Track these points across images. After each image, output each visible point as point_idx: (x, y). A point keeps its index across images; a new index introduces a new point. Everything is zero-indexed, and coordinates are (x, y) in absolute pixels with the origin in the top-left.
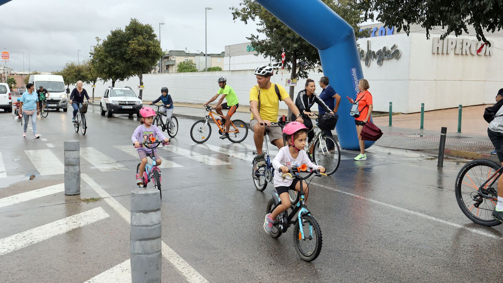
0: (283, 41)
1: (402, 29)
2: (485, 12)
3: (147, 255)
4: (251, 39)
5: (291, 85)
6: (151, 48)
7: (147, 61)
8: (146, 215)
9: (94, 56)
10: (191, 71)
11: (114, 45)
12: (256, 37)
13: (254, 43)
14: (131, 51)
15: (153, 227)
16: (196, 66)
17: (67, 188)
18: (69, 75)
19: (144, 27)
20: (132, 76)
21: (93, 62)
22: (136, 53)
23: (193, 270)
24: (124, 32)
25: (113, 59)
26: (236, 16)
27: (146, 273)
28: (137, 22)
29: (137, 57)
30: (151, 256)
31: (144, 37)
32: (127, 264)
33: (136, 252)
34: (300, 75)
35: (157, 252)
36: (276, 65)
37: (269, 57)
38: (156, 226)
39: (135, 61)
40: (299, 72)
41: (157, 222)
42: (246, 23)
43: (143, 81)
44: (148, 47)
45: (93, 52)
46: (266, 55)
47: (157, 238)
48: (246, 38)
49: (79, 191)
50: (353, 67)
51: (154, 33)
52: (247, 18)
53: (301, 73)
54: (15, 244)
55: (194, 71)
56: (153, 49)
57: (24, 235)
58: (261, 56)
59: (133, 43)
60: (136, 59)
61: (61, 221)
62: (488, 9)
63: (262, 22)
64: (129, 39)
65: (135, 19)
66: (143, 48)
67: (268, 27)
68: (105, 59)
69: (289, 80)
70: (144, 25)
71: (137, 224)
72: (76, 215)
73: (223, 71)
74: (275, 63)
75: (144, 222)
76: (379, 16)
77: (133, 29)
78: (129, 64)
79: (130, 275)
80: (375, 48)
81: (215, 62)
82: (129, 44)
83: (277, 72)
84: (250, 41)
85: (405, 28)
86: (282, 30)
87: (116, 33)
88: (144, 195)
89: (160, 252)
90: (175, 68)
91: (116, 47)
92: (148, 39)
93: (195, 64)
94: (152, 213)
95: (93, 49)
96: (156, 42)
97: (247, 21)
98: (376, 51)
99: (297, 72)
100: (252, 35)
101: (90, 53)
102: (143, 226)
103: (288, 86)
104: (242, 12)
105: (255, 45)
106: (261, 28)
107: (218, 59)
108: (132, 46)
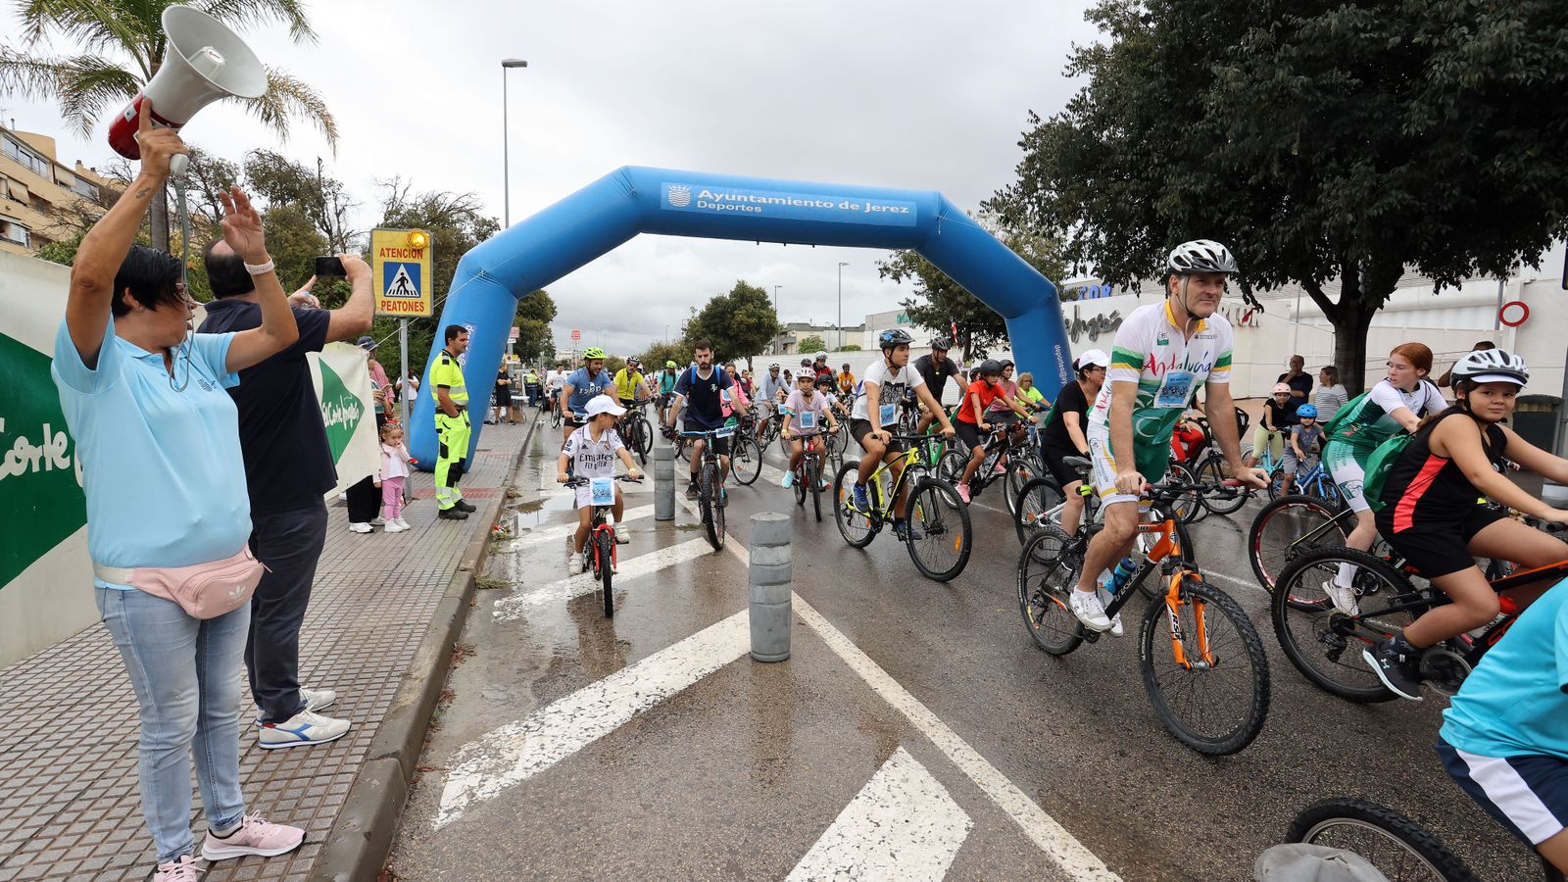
0: (953, 308)
1: (1130, 287)
2: (1255, 262)
3: (771, 606)
4: (905, 305)
7: (757, 339)
8: (771, 551)
9: (688, 332)
11: (714, 317)
12: (913, 301)
13: (910, 311)
14: (737, 325)
15: (780, 568)
17: (657, 511)
18: (653, 357)
19: (755, 292)
21: (687, 340)
22: (743, 328)
23: (833, 628)
24: (728, 299)
26: (885, 272)
27: (770, 630)
28: (745, 284)
29: (744, 332)
30: (776, 607)
31: (756, 305)
32: (744, 616)
33: (756, 601)
34: (977, 355)
35: (785, 603)
37: (931, 329)
38: (785, 566)
39: (742, 338)
40: (975, 351)
41: (786, 561)
42: (899, 282)
43: (753, 366)
44: (760, 318)
45: (686, 327)
47: (785, 583)
48: (899, 303)
49: (673, 515)
50: (1056, 343)
51: (769, 299)
52: (900, 275)
53: (978, 352)
58: (920, 329)
59: (739, 314)
60: (743, 336)
61: (653, 555)
62: (1260, 256)
63: (921, 281)
64: (735, 309)
65: (743, 281)
66: (753, 320)
67: (930, 288)
70: (756, 288)
71: (757, 563)
72: (670, 548)
75: (768, 560)
76: (1095, 269)
77: (740, 295)
78: (735, 343)
79: (748, 633)
80: (1086, 316)
81: (851, 339)
82: (734, 315)
84: (904, 308)
85: (1134, 286)
86: (951, 291)
87: (717, 301)
89: (787, 604)
90: (795, 348)
91: (717, 320)
92: (760, 308)
93: (824, 342)
94: (779, 548)
95: (686, 323)
97: (901, 279)
98: (1087, 321)
99: (971, 352)
100: (907, 299)
101: (682, 329)
102: (766, 565)
104: (893, 268)
105: (910, 313)
106: (920, 288)
107: (856, 335)
108: (739, 318)
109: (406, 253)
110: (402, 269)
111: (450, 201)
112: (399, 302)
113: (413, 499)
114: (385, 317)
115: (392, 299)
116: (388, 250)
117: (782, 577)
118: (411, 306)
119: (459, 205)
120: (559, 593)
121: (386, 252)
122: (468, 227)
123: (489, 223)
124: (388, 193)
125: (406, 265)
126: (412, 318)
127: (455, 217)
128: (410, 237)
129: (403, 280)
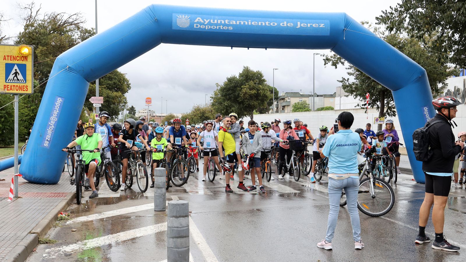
0: (369, 83)
3: (177, 249)
4: (342, 82)
5: (379, 123)
6: (261, 92)
7: (257, 103)
8: (177, 220)
9: (214, 99)
10: (305, 111)
11: (229, 90)
12: (347, 79)
13: (345, 85)
14: (243, 94)
15: (182, 229)
16: (309, 106)
17: (156, 206)
18: (195, 116)
19: (255, 73)
20: (246, 116)
22: (247, 97)
24: (238, 78)
25: (229, 101)
26: (327, 61)
28: (249, 69)
29: (248, 99)
30: (180, 250)
31: (255, 82)
33: (170, 247)
34: (388, 114)
35: (185, 247)
36: (365, 105)
37: (359, 97)
39: (247, 103)
40: (387, 111)
41: (185, 225)
42: (336, 68)
44: (258, 90)
45: (213, 96)
46: (356, 95)
47: (185, 237)
48: (338, 81)
49: (165, 208)
50: (425, 106)
51: (264, 78)
52: (337, 63)
53: (389, 111)
54: (105, 242)
55: (308, 110)
56: (263, 92)
57: (113, 236)
58: (351, 97)
59: (245, 88)
60: (247, 102)
63: (351, 66)
64: (242, 84)
65: (247, 67)
66: (253, 92)
68: (223, 102)
69: (377, 119)
70: (255, 71)
71: (170, 226)
73: (335, 110)
74: (364, 103)
75: (176, 225)
77: (246, 76)
78: (242, 106)
81: (328, 102)
82: (242, 88)
83: (366, 111)
84: (341, 84)
87: (231, 80)
88: (175, 204)
90: (290, 109)
91: (230, 92)
92: (258, 84)
93: (309, 105)
94: (181, 218)
95: (213, 94)
96: (265, 86)
97: (338, 65)
99: (385, 111)
100: (342, 78)
101: (211, 97)
102: (175, 227)
103: (377, 124)
104: (332, 58)
105: (345, 87)
106: (351, 71)
107: (331, 100)
108: (244, 91)
109: (18, 58)
110: (16, 67)
111: (65, 18)
112: (14, 86)
113: (19, 197)
114: (6, 93)
115: (10, 84)
116: (8, 56)
117: (182, 234)
118: (20, 88)
119: (71, 20)
120: (83, 246)
121: (7, 58)
122: (76, 34)
123: (89, 32)
124: (27, 13)
125: (18, 65)
126: (21, 95)
127: (68, 28)
128: (20, 49)
129: (16, 73)
